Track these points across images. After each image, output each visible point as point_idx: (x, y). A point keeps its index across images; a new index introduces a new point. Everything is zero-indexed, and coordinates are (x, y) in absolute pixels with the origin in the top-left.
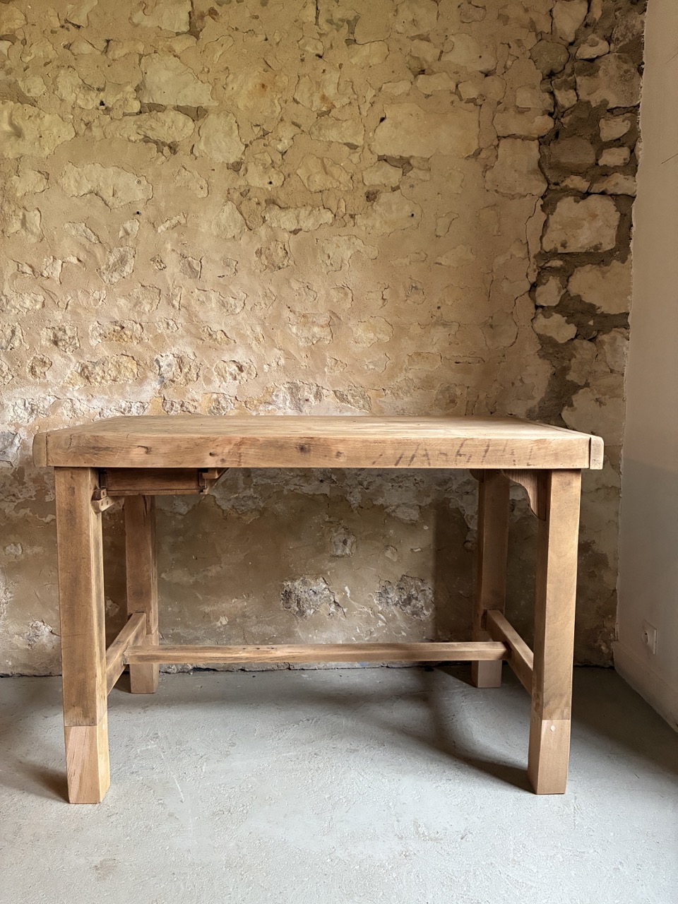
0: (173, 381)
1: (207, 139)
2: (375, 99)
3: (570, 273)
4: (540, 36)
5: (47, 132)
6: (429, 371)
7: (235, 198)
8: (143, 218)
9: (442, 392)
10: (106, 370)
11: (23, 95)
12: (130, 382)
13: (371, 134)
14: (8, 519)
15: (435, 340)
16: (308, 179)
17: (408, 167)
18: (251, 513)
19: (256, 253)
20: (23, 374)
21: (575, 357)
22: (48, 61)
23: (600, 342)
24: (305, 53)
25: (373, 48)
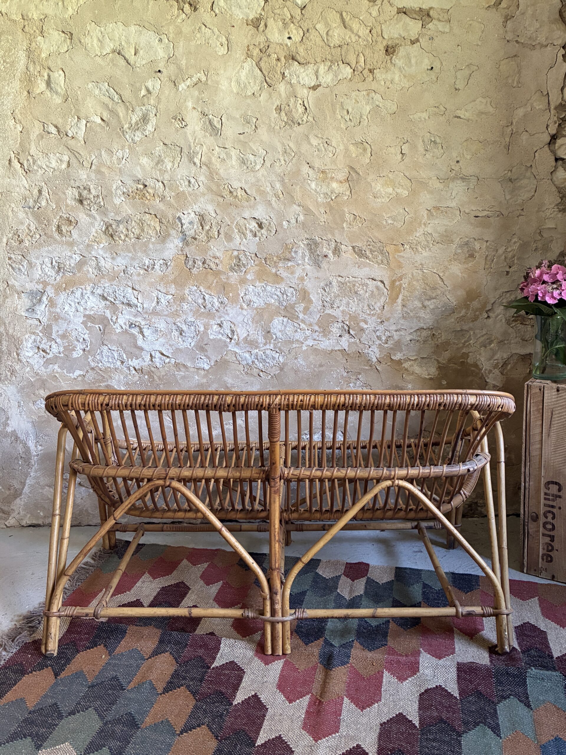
0: (195, 239)
6: (447, 226)
7: (255, 54)
8: (163, 76)
9: (461, 246)
10: (130, 228)
12: (153, 240)
14: (37, 374)
15: (453, 194)
16: (327, 34)
17: (428, 19)
18: (272, 368)
19: (276, 109)
20: (50, 233)
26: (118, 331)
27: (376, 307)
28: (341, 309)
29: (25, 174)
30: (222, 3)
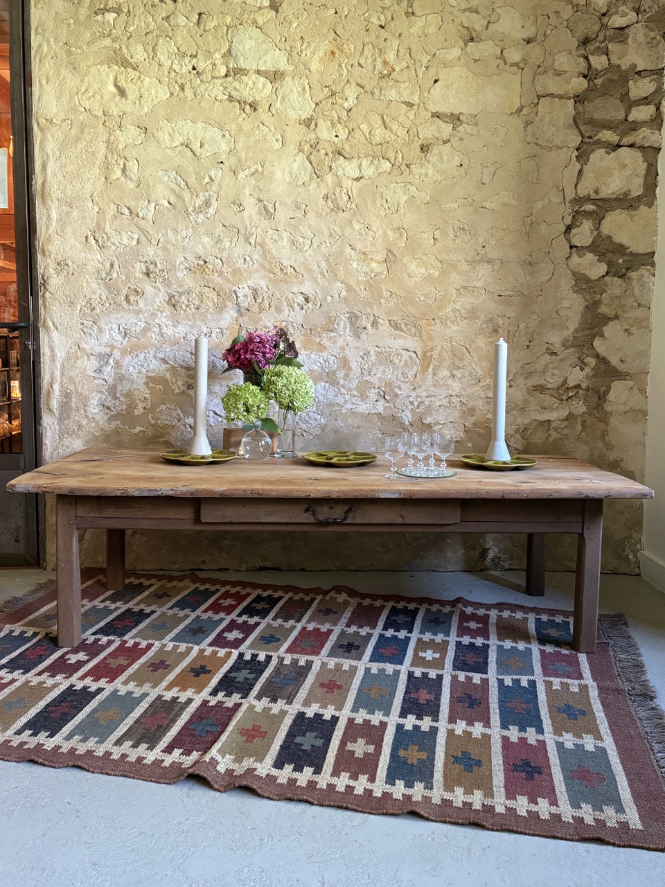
0: (249, 310)
1: (283, 99)
2: (430, 63)
3: (601, 216)
4: (576, 8)
5: (146, 93)
6: (474, 303)
7: (306, 149)
8: (224, 167)
9: (486, 322)
10: (190, 299)
11: (127, 61)
12: (211, 310)
13: (425, 95)
14: (102, 429)
15: (480, 275)
16: (370, 133)
17: (458, 123)
18: (314, 428)
19: (323, 197)
20: (119, 302)
21: (606, 292)
22: (149, 31)
23: (629, 279)
24: (370, 24)
25: (428, 19)
26: (177, 391)
27: (408, 374)
28: (378, 376)
29: (99, 250)
30: (278, 105)
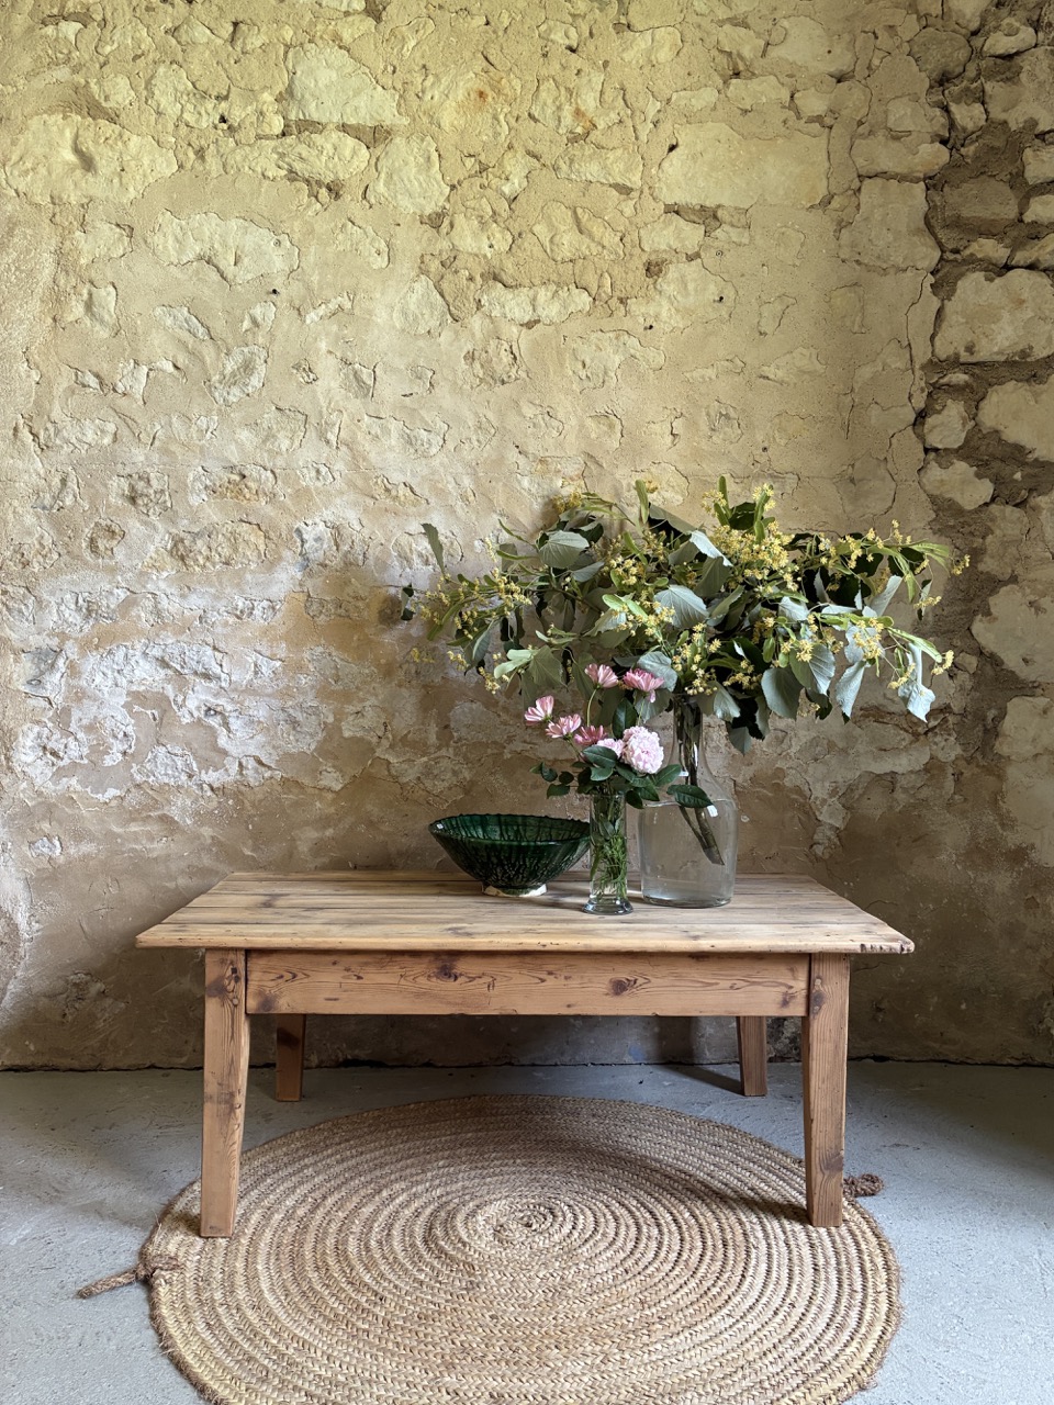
0: (325, 566)
1: (390, 176)
2: (661, 116)
3: (980, 394)
4: (925, 21)
5: (133, 163)
7: (433, 270)
8: (281, 300)
10: (214, 545)
11: (98, 106)
12: (253, 566)
13: (653, 171)
14: (40, 794)
16: (551, 241)
17: (714, 223)
18: (449, 788)
19: (465, 357)
20: (76, 551)
21: (992, 533)
22: (140, 52)
23: (1033, 509)
24: (550, 44)
25: (657, 37)
26: (185, 721)
29: (39, 453)
30: (381, 188)
